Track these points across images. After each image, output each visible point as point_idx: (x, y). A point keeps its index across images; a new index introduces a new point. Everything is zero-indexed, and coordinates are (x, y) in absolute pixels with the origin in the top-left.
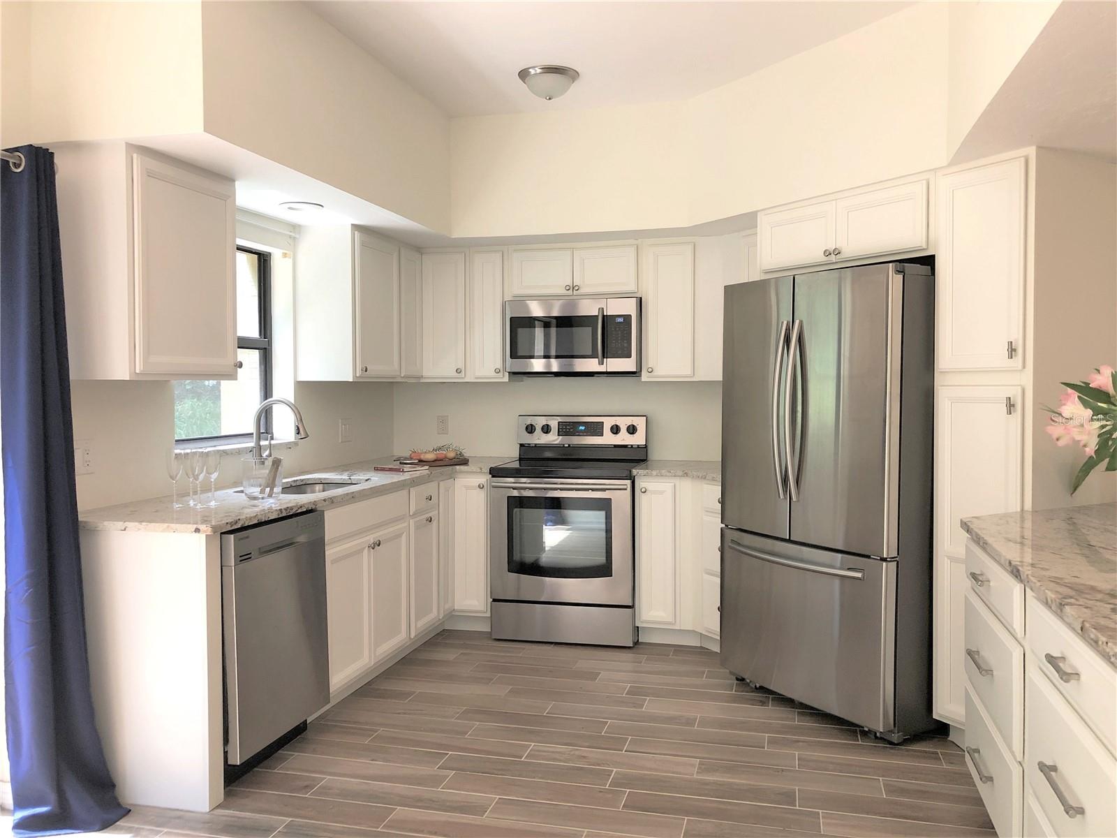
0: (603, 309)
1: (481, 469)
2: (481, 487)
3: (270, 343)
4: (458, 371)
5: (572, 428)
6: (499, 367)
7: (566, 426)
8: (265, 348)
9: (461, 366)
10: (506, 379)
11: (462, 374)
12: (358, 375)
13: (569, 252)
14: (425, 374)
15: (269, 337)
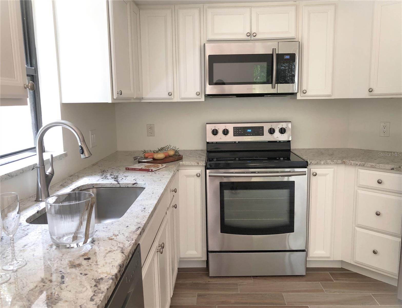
0: (276, 49)
1: (198, 163)
2: (198, 176)
3: (36, 70)
4: (170, 94)
5: (242, 131)
6: (199, 91)
7: (238, 129)
8: (33, 76)
9: (170, 90)
10: (203, 99)
11: (172, 96)
12: (115, 97)
13: (248, 9)
14: (144, 96)
15: (35, 66)
